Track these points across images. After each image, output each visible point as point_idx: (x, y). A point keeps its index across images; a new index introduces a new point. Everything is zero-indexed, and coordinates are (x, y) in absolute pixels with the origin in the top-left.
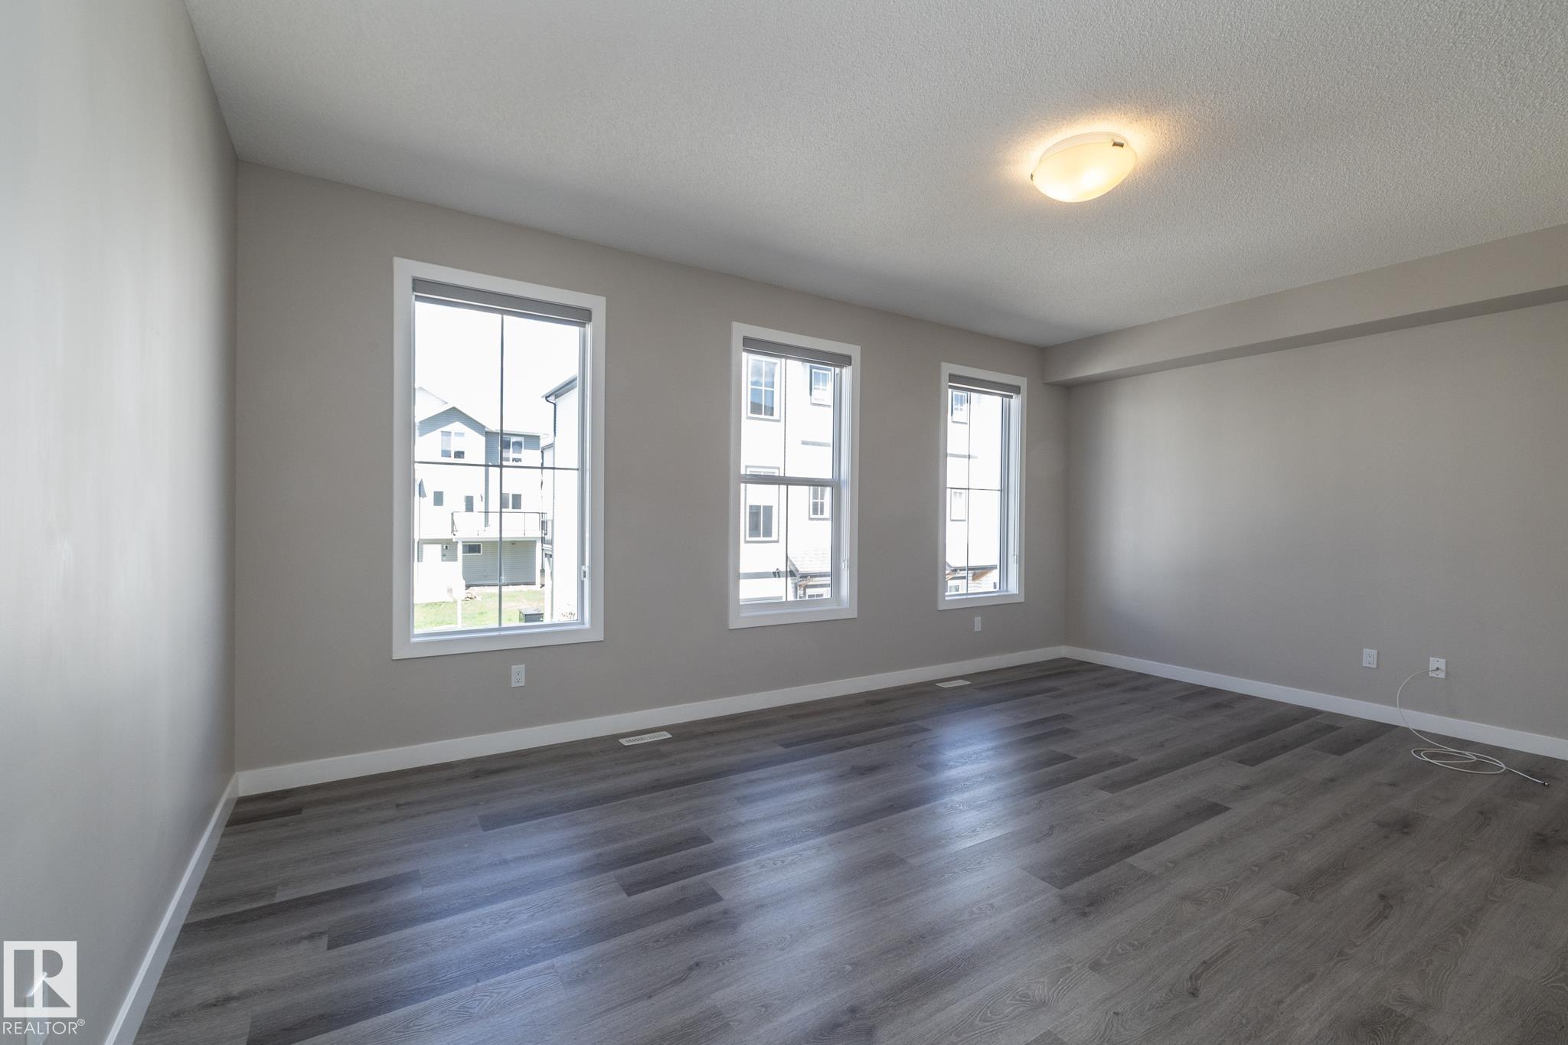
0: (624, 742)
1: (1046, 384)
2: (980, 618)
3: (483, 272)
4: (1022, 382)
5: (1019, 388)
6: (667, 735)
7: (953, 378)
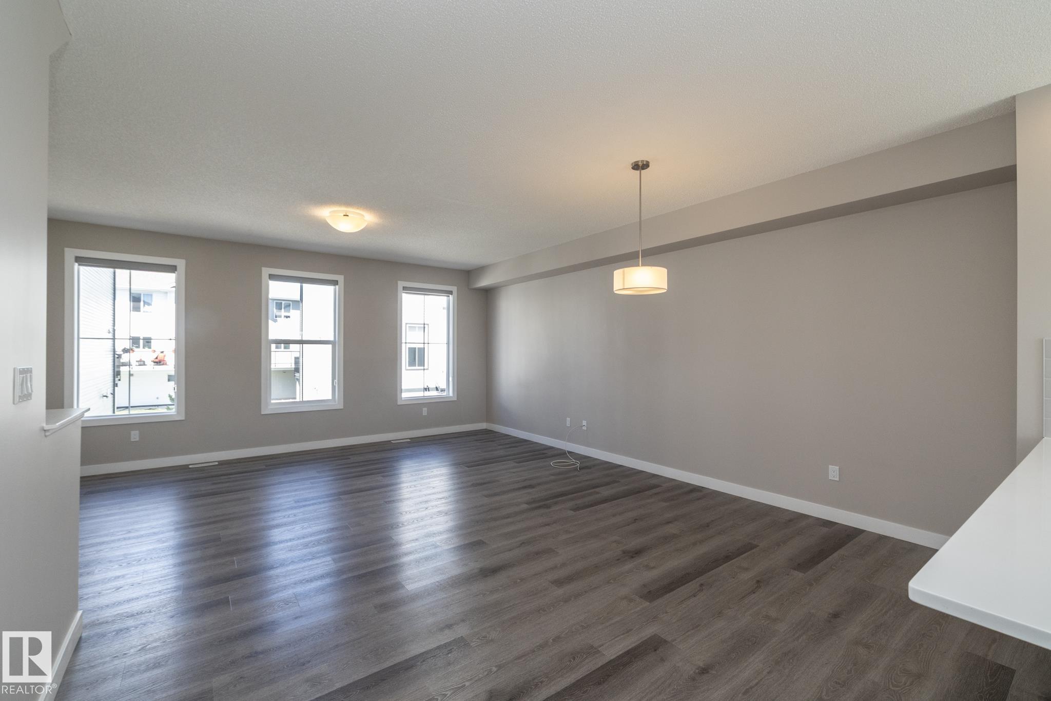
0: (190, 466)
1: (471, 289)
2: (426, 409)
3: (124, 253)
4: (454, 289)
5: (452, 292)
6: (217, 463)
7: (405, 288)
